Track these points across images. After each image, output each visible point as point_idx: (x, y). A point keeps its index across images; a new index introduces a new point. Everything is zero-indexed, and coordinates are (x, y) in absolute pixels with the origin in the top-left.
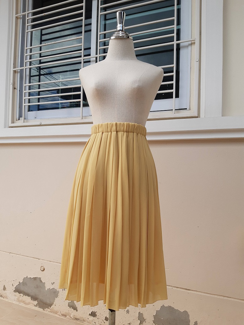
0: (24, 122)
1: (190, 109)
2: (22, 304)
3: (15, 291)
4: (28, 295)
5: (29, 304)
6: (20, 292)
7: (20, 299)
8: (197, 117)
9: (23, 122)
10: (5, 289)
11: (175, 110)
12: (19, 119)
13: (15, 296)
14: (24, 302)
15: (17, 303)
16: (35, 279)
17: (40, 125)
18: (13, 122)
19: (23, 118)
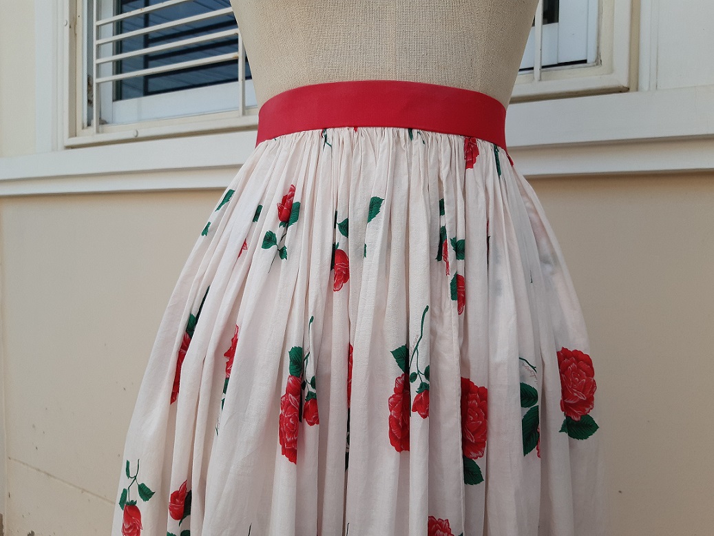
0: (98, 132)
1: (598, 62)
8: (627, 90)
9: (95, 131)
11: (543, 67)
12: (89, 125)
17: (136, 140)
18: (73, 134)
19: (94, 122)
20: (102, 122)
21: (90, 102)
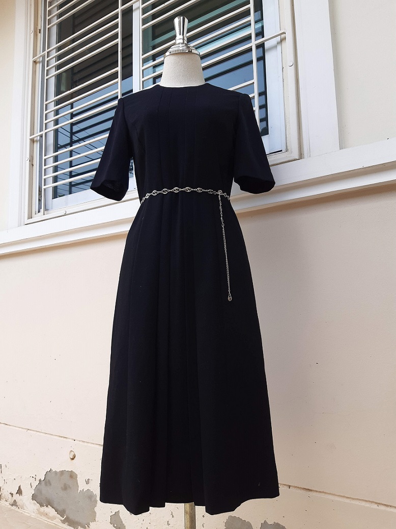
1: (287, 150)
3: (33, 499)
8: (299, 159)
9: (43, 214)
10: (19, 492)
12: (39, 212)
14: (46, 515)
16: (62, 472)
17: (65, 215)
19: (42, 210)
20: (46, 209)
21: (40, 200)
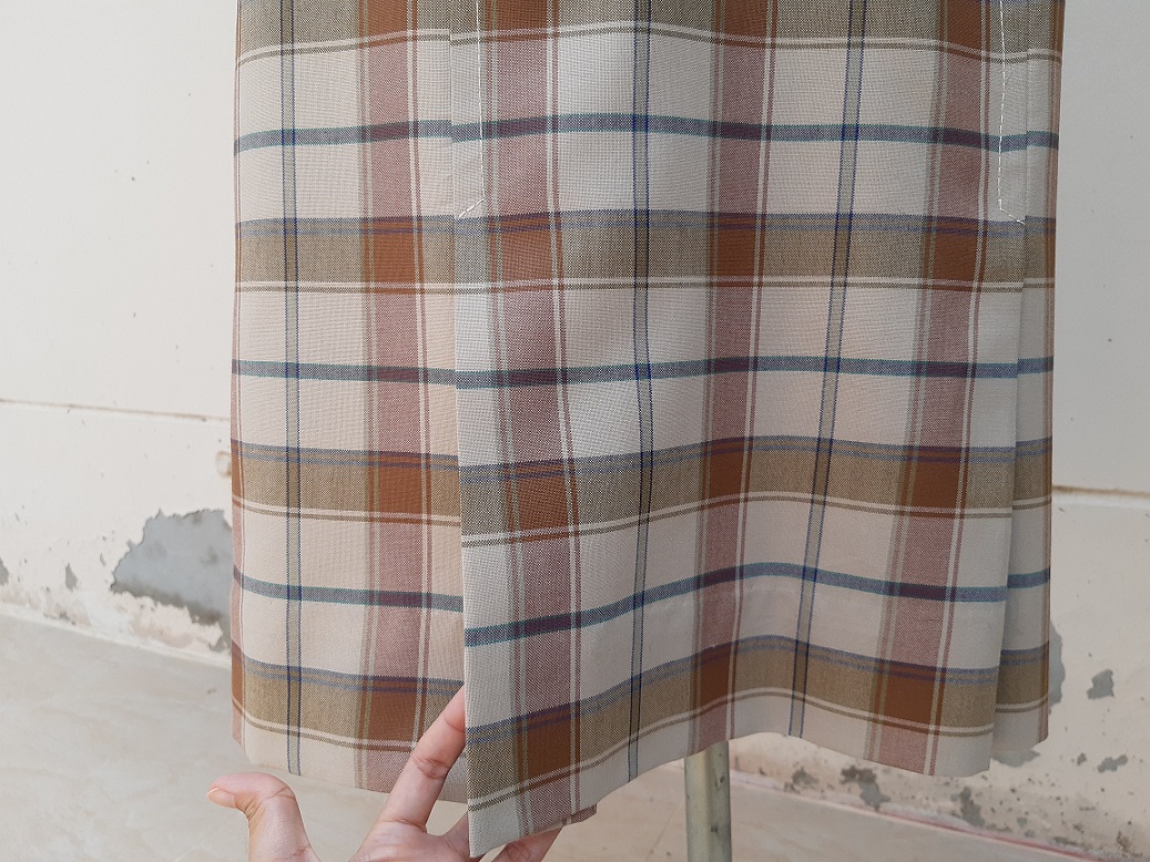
2: (156, 646)
3: (116, 587)
4: (176, 601)
5: (185, 640)
6: (137, 592)
7: (145, 622)
10: (71, 581)
13: (120, 609)
14: (161, 635)
15: (135, 642)
16: (196, 517)
